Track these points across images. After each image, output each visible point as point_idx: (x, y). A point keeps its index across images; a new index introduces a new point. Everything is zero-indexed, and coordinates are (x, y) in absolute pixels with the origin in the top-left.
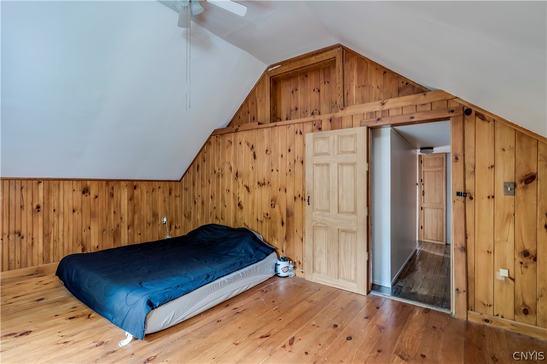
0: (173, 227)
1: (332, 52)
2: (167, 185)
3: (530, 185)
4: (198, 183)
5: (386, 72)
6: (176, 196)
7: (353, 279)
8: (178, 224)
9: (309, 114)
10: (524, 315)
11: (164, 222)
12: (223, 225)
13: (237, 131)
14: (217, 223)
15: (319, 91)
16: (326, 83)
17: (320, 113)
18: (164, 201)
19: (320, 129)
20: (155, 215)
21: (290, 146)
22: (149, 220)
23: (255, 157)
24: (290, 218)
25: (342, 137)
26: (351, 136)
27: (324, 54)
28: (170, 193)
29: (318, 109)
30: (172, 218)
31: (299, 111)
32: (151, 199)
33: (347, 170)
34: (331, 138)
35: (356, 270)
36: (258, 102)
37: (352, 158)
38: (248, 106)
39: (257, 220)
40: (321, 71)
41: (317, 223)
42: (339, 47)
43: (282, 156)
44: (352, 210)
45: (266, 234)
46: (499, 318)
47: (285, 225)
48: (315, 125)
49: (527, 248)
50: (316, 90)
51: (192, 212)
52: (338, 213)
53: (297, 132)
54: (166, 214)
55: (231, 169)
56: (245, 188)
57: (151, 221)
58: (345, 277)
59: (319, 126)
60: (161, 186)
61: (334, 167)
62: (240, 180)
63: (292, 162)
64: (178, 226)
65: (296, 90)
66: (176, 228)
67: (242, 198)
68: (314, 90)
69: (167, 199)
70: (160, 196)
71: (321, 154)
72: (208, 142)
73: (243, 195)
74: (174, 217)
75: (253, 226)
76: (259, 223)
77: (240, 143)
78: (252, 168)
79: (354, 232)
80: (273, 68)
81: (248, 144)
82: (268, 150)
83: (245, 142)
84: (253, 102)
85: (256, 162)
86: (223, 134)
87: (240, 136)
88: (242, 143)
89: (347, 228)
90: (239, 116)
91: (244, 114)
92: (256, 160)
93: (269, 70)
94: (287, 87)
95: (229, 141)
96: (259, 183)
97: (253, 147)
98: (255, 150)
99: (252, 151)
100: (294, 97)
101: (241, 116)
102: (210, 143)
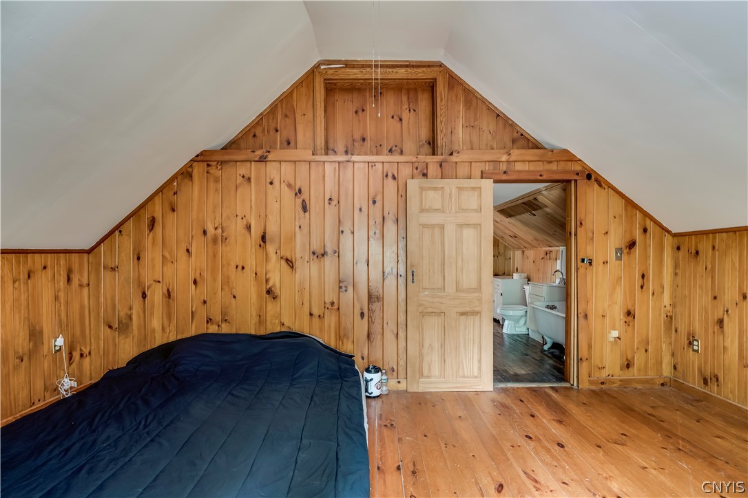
0: (76, 355)
1: (429, 69)
2: (62, 262)
3: (632, 250)
4: (153, 255)
5: (499, 116)
6: (81, 286)
7: (476, 374)
8: (86, 348)
9: (386, 151)
10: (626, 369)
11: (57, 348)
12: (229, 332)
13: (263, 159)
14: (213, 329)
15: (401, 120)
16: (412, 110)
17: (402, 151)
18: (57, 298)
19: (425, 175)
20: (35, 335)
21: (375, 196)
22: (20, 350)
23: (305, 209)
24: (376, 304)
25: (460, 189)
26: (474, 189)
27: (420, 70)
28: (69, 280)
29: (399, 145)
30: (73, 336)
31: (368, 143)
32: (23, 297)
33: (468, 234)
34: (447, 190)
35: (480, 361)
36: (298, 117)
37: (474, 218)
38: (275, 118)
39: (311, 314)
40: (404, 92)
41: (426, 308)
42: (441, 66)
43: (361, 210)
44: (474, 284)
45: (330, 337)
46: (610, 377)
47: (366, 318)
48: (417, 168)
49: (630, 308)
50: (395, 117)
51: (134, 317)
52: (457, 290)
53: (387, 176)
54: (62, 328)
55: (249, 228)
56: (283, 262)
57: (26, 350)
58: (466, 375)
59: (423, 170)
60: (49, 265)
61: (450, 230)
62: (271, 249)
63: (379, 220)
64: (86, 351)
65: (363, 110)
66: (82, 355)
67: (275, 280)
68: (393, 117)
69: (62, 295)
70: (45, 286)
71: (429, 210)
72: (185, 174)
73: (277, 274)
74: (78, 333)
75: (301, 325)
76: (316, 320)
77: (271, 183)
78: (300, 227)
79: (478, 313)
80: (329, 66)
81: (289, 186)
82: (333, 198)
83: (282, 181)
84: (288, 113)
85: (308, 217)
86: (226, 162)
87: (272, 170)
88: (276, 182)
89: (468, 309)
90: (255, 133)
91: (266, 132)
92: (307, 214)
93: (322, 67)
94: (346, 101)
95: (243, 177)
96: (314, 253)
97: (300, 191)
98: (305, 196)
99: (299, 198)
100: (359, 121)
101: (257, 134)
102: (190, 176)
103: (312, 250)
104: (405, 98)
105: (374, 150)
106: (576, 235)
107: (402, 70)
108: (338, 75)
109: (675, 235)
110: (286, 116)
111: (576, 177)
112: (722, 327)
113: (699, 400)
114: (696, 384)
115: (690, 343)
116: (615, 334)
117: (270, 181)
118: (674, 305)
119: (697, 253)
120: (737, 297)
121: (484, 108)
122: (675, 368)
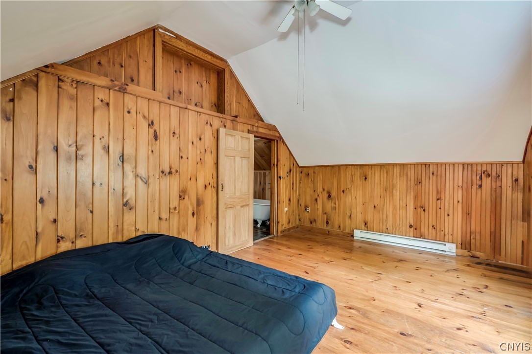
1: (222, 63)
3: (290, 173)
5: (249, 101)
7: (247, 238)
9: (193, 103)
10: (289, 224)
13: (123, 90)
15: (202, 86)
16: (207, 82)
17: (203, 107)
19: (225, 126)
21: (201, 135)
23: (156, 137)
24: (201, 207)
25: (241, 137)
26: (247, 139)
29: (200, 102)
31: (183, 96)
33: (245, 162)
34: (236, 137)
35: (248, 231)
38: (120, 54)
39: (160, 218)
40: (204, 68)
41: (228, 205)
43: (193, 143)
44: (246, 190)
45: (173, 233)
46: (285, 228)
47: (195, 216)
49: (290, 197)
50: (199, 83)
53: (207, 123)
55: (107, 149)
56: (138, 179)
58: (243, 240)
59: (225, 123)
62: (128, 167)
63: (203, 151)
65: (180, 72)
67: (130, 194)
68: (197, 83)
72: (29, 81)
73: (132, 189)
75: (154, 229)
76: (163, 223)
77: (129, 112)
78: (152, 151)
79: (248, 205)
80: (164, 32)
81: (144, 117)
82: (176, 132)
83: (138, 113)
84: (132, 55)
85: (158, 144)
86: (83, 83)
87: (129, 101)
88: (133, 112)
89: (245, 204)
90: (100, 61)
91: (111, 64)
92: (158, 142)
93: (160, 30)
94: (169, 61)
95: (102, 101)
96: (163, 172)
97: (152, 123)
98: (156, 127)
99: (152, 128)
100: (178, 78)
101: (102, 62)
102: (36, 86)
103: (161, 170)
104: (204, 73)
105: (187, 102)
106: (277, 165)
107: (209, 57)
108: (171, 42)
109: (300, 167)
110: (130, 57)
111: (278, 139)
112: (317, 201)
113: (310, 230)
114: (307, 224)
115: (306, 209)
116: (286, 209)
117: (128, 110)
118: (299, 195)
119: (308, 174)
120: (321, 189)
121: (244, 94)
122: (300, 220)
